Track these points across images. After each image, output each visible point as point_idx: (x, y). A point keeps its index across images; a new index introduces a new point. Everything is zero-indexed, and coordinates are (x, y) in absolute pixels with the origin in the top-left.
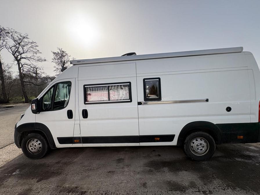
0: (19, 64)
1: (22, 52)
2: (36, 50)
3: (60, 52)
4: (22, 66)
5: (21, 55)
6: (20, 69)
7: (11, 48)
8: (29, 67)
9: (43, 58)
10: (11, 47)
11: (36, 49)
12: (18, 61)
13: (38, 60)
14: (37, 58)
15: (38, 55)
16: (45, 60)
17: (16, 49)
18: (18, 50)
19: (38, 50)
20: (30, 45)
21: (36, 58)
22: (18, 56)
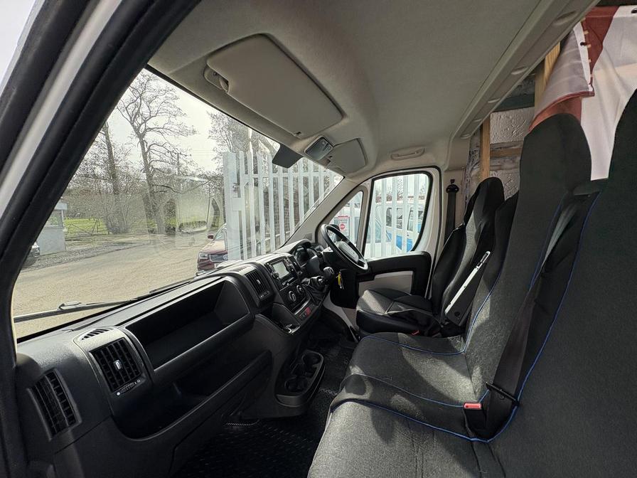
0: (142, 143)
1: (147, 114)
2: (176, 109)
4: (149, 149)
5: (145, 122)
6: (144, 155)
7: (126, 108)
8: (163, 150)
9: (190, 128)
10: (126, 105)
11: (175, 106)
12: (141, 136)
13: (181, 133)
14: (178, 128)
15: (179, 119)
16: (194, 132)
17: (137, 109)
18: (139, 110)
19: (179, 109)
20: (162, 98)
21: (174, 128)
22: (140, 125)
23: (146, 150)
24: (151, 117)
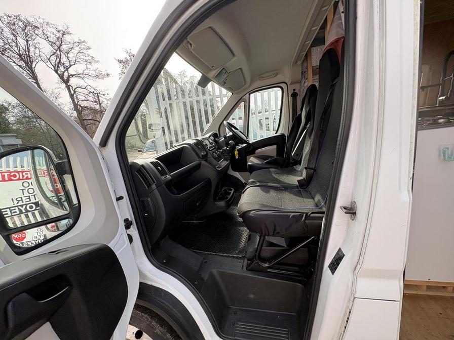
0: (68, 87)
1: (67, 64)
2: (90, 58)
3: (129, 58)
4: (75, 92)
5: (67, 70)
6: (72, 96)
7: (49, 59)
8: (86, 91)
9: (104, 72)
10: (48, 57)
11: (89, 55)
12: (66, 82)
13: (97, 77)
14: (94, 73)
15: (94, 66)
16: (108, 75)
17: (58, 60)
18: (60, 60)
19: (92, 57)
20: (77, 49)
21: (92, 73)
22: (64, 72)
23: (72, 92)
24: (71, 66)
